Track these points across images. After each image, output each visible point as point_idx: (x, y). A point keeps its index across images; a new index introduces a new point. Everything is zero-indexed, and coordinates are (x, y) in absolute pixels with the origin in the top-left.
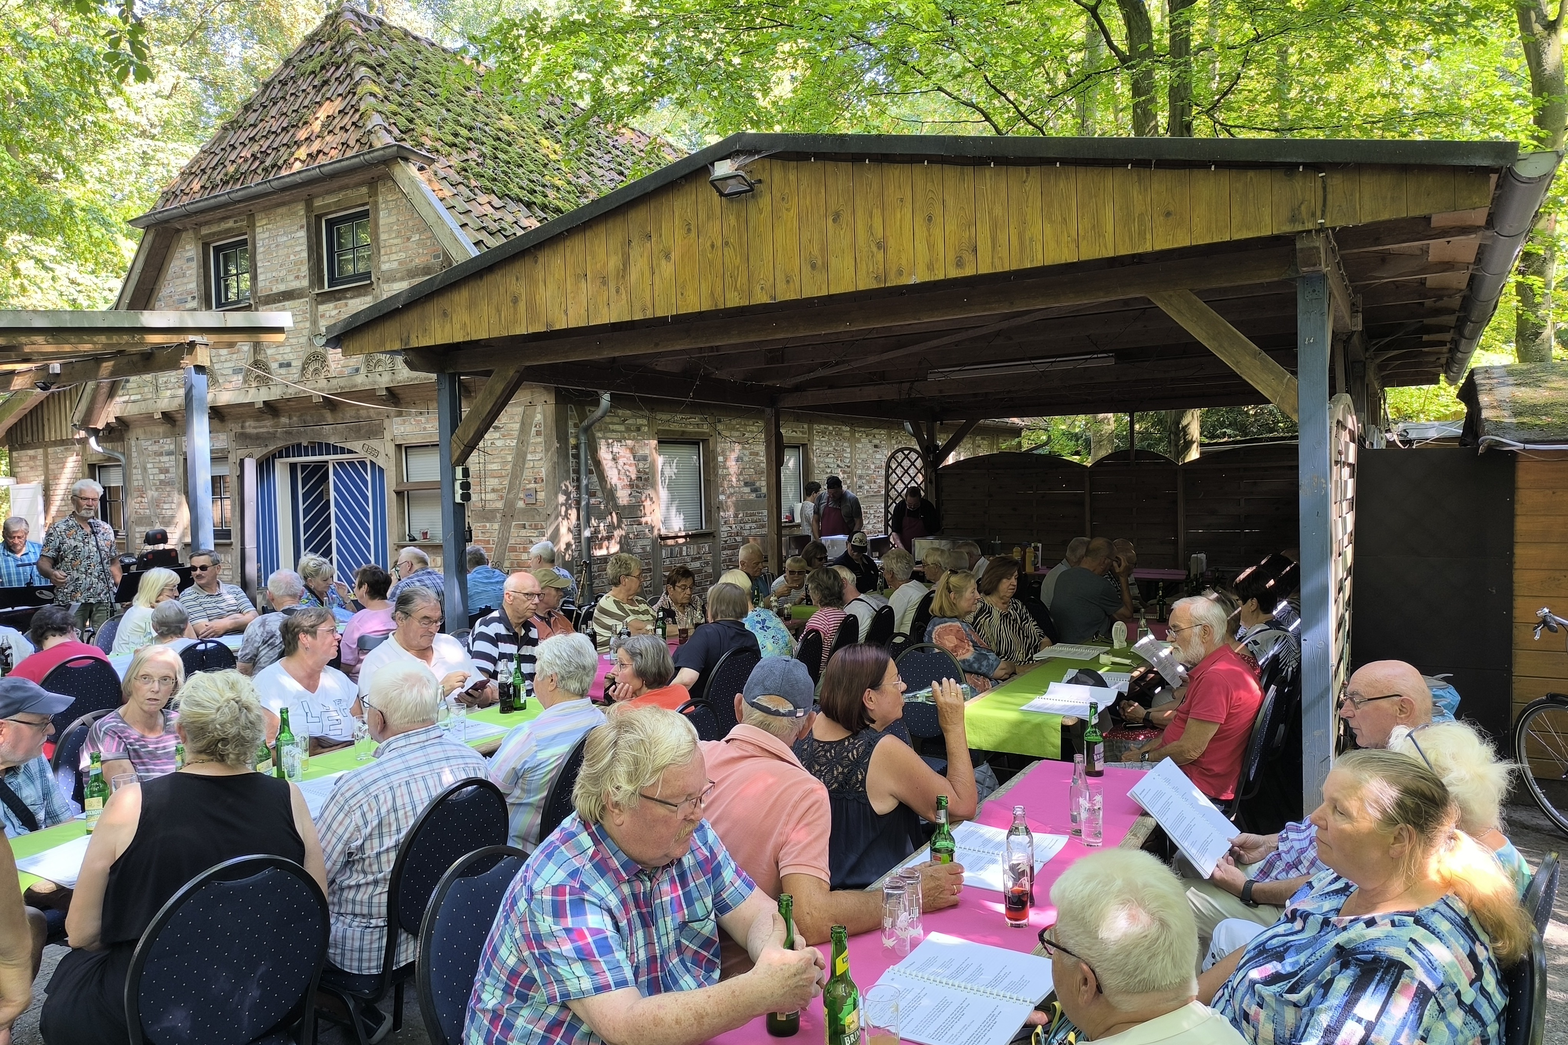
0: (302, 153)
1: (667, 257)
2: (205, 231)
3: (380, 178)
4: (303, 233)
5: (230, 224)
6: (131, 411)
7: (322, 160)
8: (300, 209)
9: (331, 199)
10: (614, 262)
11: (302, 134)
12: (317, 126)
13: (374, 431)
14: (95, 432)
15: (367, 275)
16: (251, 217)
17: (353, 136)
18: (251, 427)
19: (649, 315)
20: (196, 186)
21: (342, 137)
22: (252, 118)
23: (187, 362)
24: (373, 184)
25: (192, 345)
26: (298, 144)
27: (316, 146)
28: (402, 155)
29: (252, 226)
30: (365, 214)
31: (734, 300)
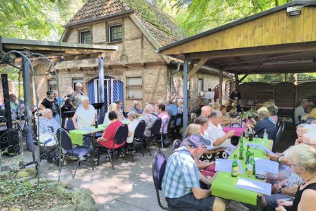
0: (106, 11)
1: (268, 31)
2: (79, 29)
3: (126, 17)
4: (104, 30)
5: (86, 27)
6: (60, 68)
7: (111, 13)
8: (104, 24)
9: (112, 22)
10: (250, 33)
11: (105, 7)
12: (109, 6)
13: (121, 74)
14: (51, 72)
15: (121, 39)
16: (91, 26)
17: (119, 8)
18: (89, 72)
19: (260, 45)
20: (78, 18)
21: (116, 8)
22: (90, 4)
23: (100, 56)
24: (123, 19)
25: (101, 53)
26: (104, 10)
27: (109, 10)
28: (132, 12)
29: (92, 28)
30: (121, 25)
31: (289, 41)
